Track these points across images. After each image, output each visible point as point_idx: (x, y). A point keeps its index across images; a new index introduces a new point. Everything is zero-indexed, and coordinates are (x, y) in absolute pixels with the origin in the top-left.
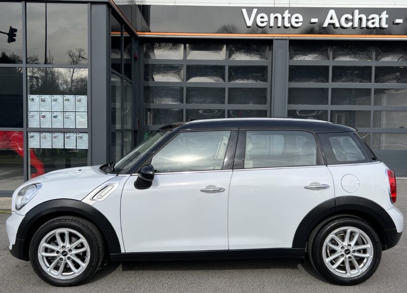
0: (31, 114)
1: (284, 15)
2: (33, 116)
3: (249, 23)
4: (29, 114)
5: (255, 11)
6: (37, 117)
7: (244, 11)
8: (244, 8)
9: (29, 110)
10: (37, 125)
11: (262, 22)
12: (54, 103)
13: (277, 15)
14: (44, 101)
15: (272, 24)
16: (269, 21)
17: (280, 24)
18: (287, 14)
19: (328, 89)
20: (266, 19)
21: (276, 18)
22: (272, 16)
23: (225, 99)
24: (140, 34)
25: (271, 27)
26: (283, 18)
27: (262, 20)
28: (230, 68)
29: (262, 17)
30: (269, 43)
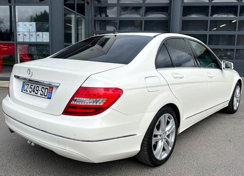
0: (19, 33)
2: (19, 35)
4: (17, 34)
6: (21, 35)
9: (17, 31)
10: (22, 40)
12: (30, 27)
14: (25, 25)
19: (208, 21)
23: (142, 28)
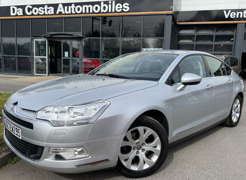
1: (244, 13)
3: (227, 17)
5: (230, 11)
7: (225, 12)
8: (225, 10)
11: (233, 16)
13: (240, 13)
15: (237, 17)
16: (236, 16)
17: (241, 17)
18: (245, 12)
20: (235, 14)
21: (240, 14)
22: (238, 13)
24: (178, 23)
25: (237, 18)
26: (243, 14)
27: (233, 15)
28: (216, 36)
29: (233, 14)
30: (236, 25)
